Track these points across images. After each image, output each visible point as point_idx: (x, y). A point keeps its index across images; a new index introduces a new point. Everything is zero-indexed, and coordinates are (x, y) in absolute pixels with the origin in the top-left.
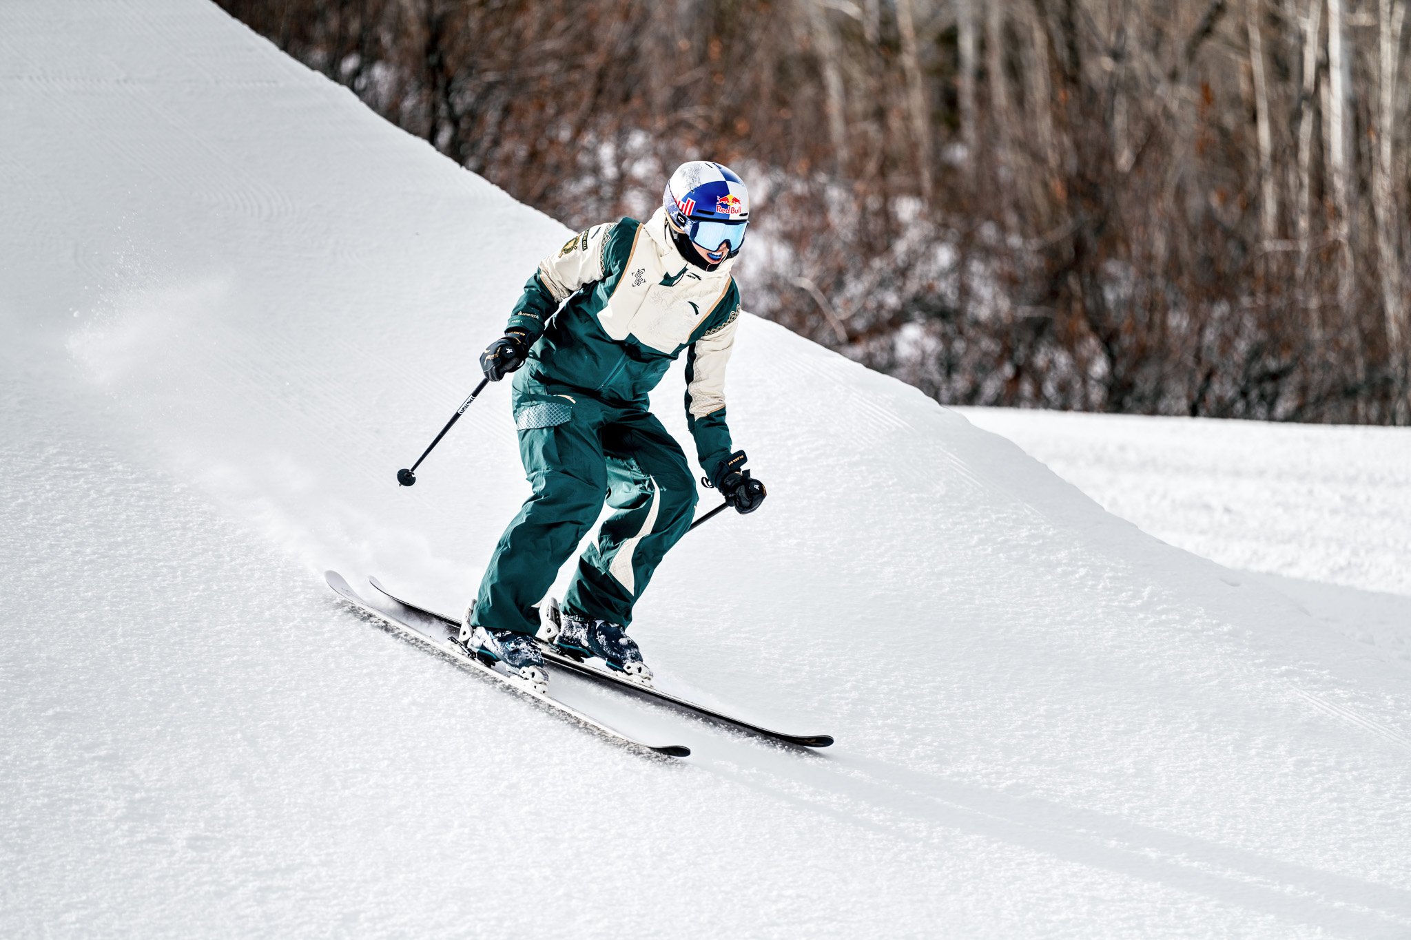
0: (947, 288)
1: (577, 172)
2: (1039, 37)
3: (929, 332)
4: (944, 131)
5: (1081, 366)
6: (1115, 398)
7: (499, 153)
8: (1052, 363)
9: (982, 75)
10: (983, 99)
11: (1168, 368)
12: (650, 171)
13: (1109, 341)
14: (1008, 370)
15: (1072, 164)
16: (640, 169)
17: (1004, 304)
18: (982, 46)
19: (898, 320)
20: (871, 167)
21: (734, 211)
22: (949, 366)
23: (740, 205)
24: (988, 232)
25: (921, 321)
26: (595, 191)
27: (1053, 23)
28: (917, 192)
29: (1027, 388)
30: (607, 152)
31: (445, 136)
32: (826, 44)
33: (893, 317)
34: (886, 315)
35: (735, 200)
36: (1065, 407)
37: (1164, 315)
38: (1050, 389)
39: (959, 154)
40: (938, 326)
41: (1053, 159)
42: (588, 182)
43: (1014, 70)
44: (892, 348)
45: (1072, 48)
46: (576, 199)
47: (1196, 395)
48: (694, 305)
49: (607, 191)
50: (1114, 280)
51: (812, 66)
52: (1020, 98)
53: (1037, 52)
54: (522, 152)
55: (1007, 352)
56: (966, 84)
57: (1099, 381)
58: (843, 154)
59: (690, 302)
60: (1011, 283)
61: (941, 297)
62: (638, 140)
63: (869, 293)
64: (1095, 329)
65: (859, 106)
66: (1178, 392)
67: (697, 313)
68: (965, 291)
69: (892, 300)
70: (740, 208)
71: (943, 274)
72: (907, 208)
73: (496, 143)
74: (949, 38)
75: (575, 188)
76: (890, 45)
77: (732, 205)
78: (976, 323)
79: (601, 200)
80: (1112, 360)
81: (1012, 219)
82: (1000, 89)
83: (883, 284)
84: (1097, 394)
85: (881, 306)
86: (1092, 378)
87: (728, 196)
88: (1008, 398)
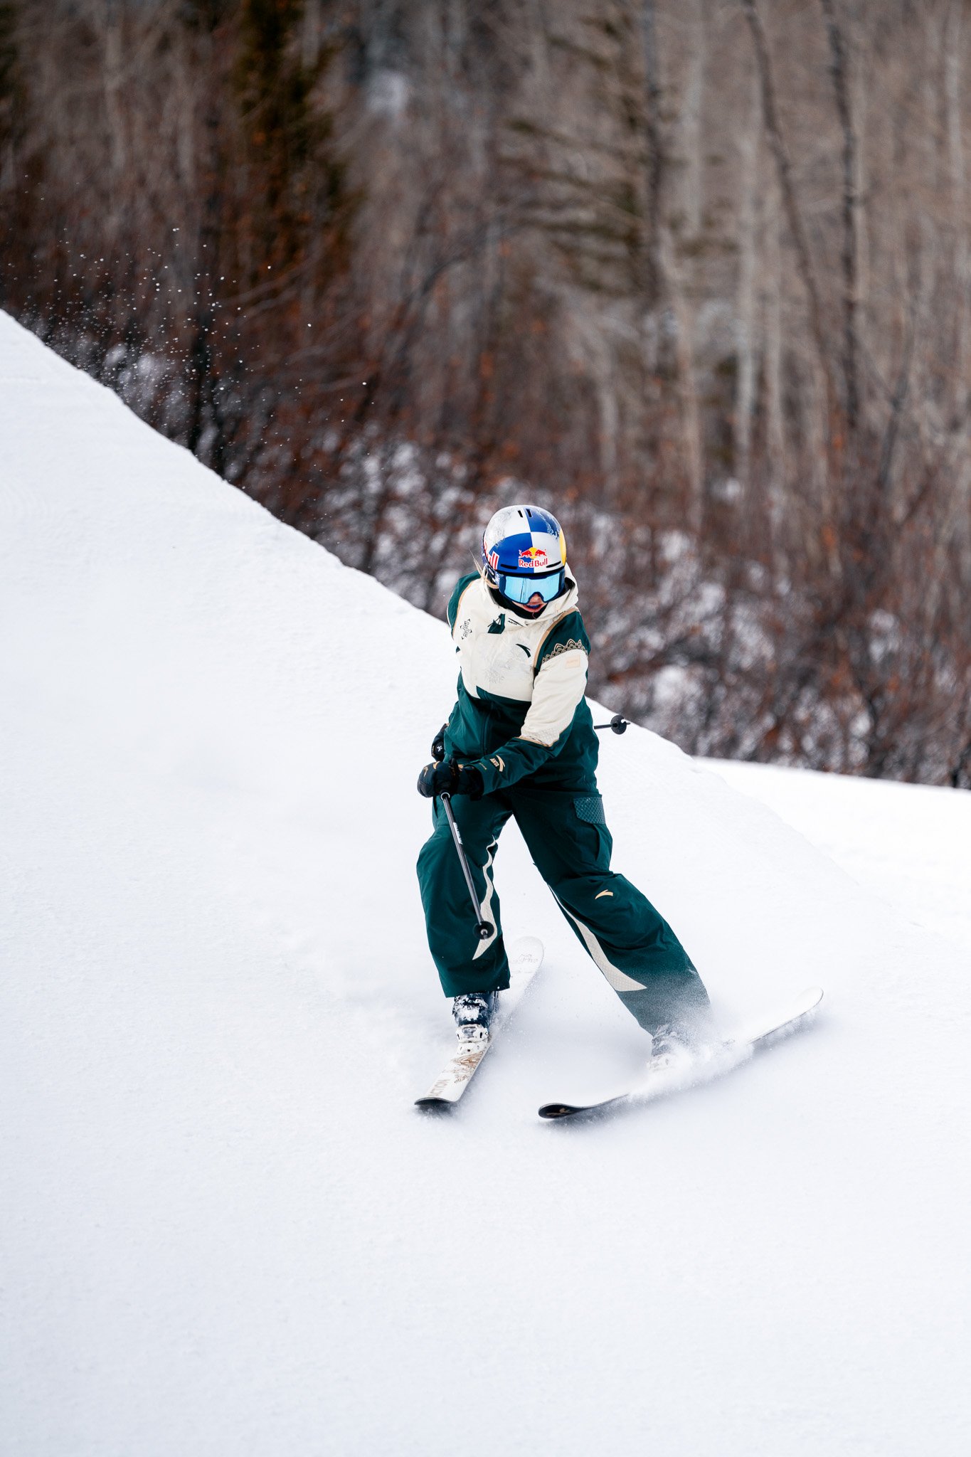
0: (711, 630)
1: (341, 484)
2: (819, 376)
3: (690, 676)
4: (718, 465)
5: (844, 723)
6: (877, 758)
7: (263, 458)
8: (813, 719)
9: (760, 410)
10: (758, 435)
11: (932, 730)
12: (414, 487)
13: (871, 699)
14: (769, 721)
15: (844, 511)
16: (405, 486)
17: (768, 651)
18: (761, 381)
19: (660, 661)
20: (642, 496)
21: (538, 563)
22: (709, 712)
23: (545, 557)
24: (756, 573)
25: (683, 663)
26: (357, 505)
27: (834, 363)
28: (684, 527)
29: (786, 743)
30: (372, 466)
31: (208, 438)
32: (603, 368)
33: (654, 659)
34: (647, 655)
35: (539, 552)
36: (823, 767)
37: (931, 674)
38: (809, 743)
39: (732, 490)
40: (699, 671)
41: (827, 504)
42: (351, 496)
43: (792, 408)
44: (651, 691)
45: (852, 388)
46: (338, 512)
47: (957, 763)
48: (525, 648)
49: (370, 505)
50: (882, 635)
51: (587, 388)
52: (796, 437)
53: (816, 390)
54: (286, 459)
55: (768, 703)
56: (742, 418)
57: (861, 739)
58: (613, 483)
59: (518, 645)
60: (774, 630)
61: (705, 640)
62: (405, 455)
63: (631, 631)
64: (860, 685)
65: (633, 432)
66: (940, 755)
67: (529, 655)
68: (729, 637)
69: (654, 640)
70: (546, 560)
71: (707, 617)
72: (675, 545)
73: (259, 448)
74: (728, 369)
75: (338, 500)
76: (667, 374)
77: (535, 558)
78: (738, 671)
79: (363, 514)
80: (875, 717)
81: (782, 562)
82: (777, 424)
83: (647, 622)
84: (859, 753)
85: (642, 645)
86: (854, 736)
87: (530, 550)
88: (765, 753)
